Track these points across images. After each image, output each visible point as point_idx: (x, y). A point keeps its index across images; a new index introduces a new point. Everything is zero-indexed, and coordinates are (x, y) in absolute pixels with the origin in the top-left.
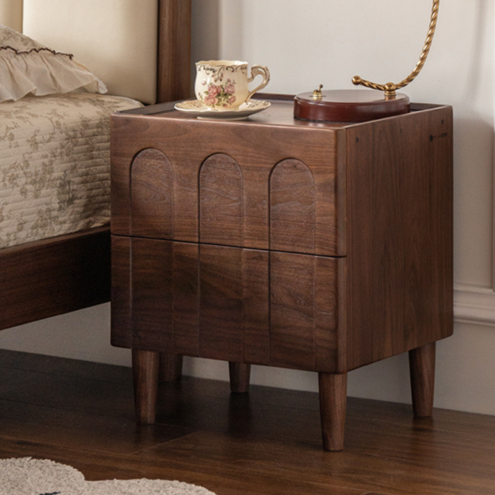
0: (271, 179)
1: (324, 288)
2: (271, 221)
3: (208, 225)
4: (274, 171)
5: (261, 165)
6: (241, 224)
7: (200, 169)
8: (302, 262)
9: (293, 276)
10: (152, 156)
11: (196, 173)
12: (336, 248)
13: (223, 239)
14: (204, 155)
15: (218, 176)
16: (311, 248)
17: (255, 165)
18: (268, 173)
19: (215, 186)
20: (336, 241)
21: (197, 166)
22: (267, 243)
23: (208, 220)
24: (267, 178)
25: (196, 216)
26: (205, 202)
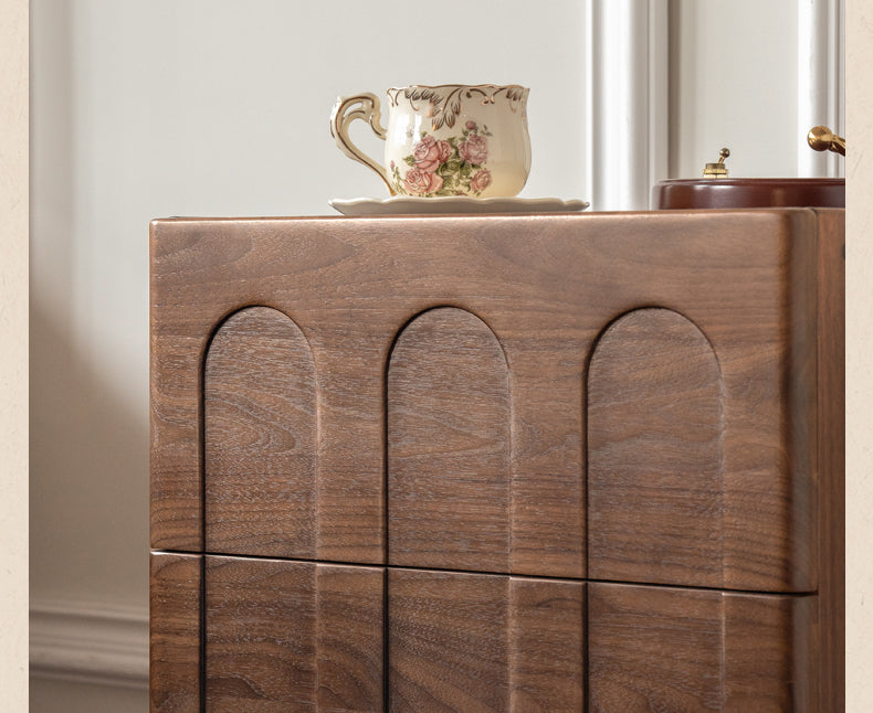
0: (592, 373)
1: (750, 689)
2: (592, 493)
3: (411, 516)
4: (601, 346)
5: (561, 333)
6: (505, 505)
7: (389, 358)
8: (683, 613)
9: (657, 654)
10: (259, 327)
11: (378, 369)
12: (787, 567)
13: (452, 552)
14: (401, 314)
15: (440, 373)
16: (711, 570)
17: (544, 334)
18: (581, 355)
19: (431, 402)
20: (788, 546)
21: (382, 348)
22: (580, 558)
23: (411, 497)
24: (580, 369)
25: (379, 488)
26: (402, 447)
